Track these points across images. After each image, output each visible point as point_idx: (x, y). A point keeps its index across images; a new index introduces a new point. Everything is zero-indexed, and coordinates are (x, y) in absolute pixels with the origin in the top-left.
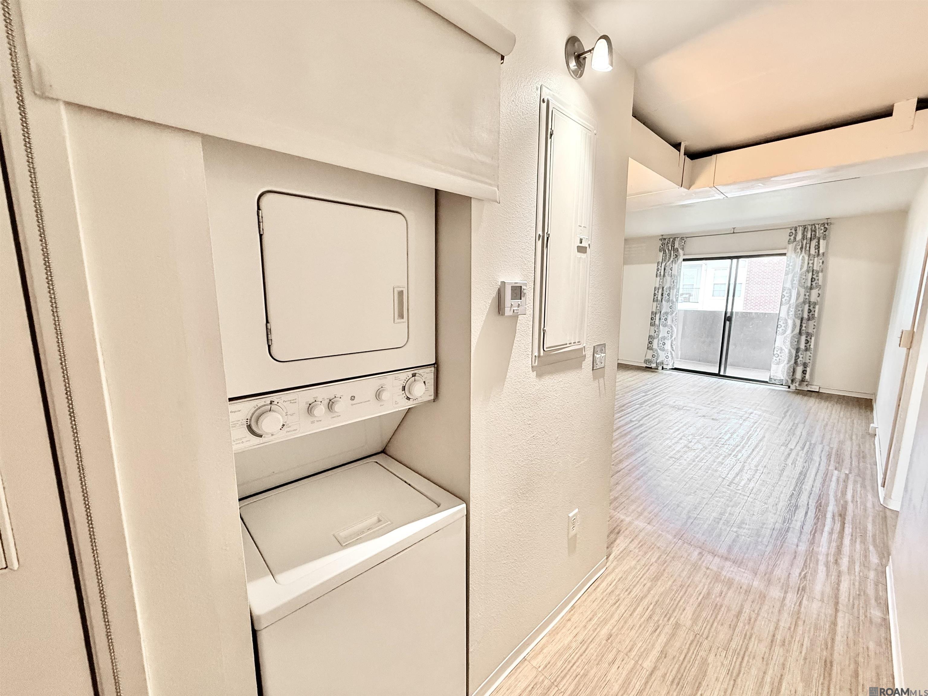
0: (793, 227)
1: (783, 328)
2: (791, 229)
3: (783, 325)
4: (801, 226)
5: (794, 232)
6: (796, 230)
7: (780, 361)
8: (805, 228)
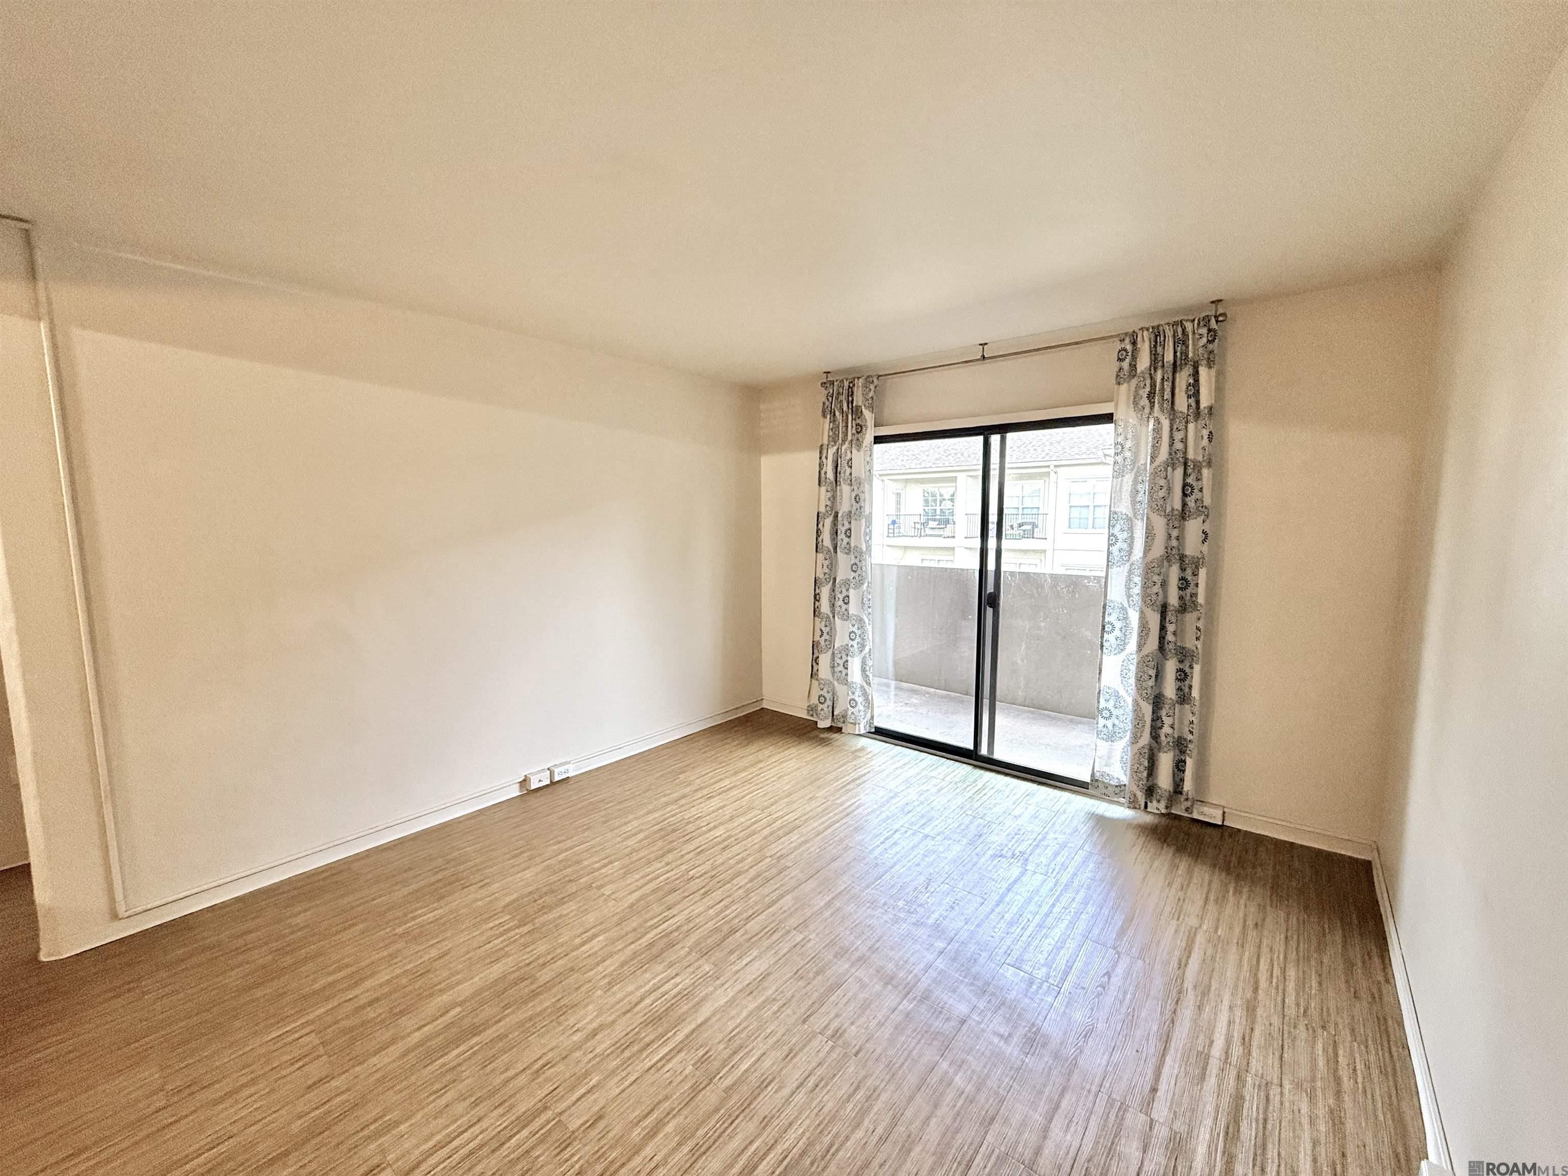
0: (1126, 334)
1: (1117, 633)
2: (1122, 341)
3: (1118, 625)
4: (1148, 329)
5: (1129, 347)
6: (1134, 343)
7: (1116, 730)
8: (1157, 334)
